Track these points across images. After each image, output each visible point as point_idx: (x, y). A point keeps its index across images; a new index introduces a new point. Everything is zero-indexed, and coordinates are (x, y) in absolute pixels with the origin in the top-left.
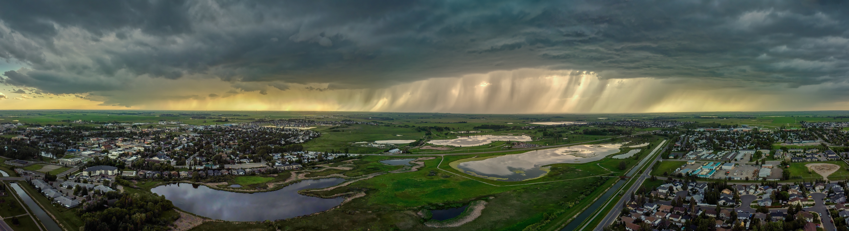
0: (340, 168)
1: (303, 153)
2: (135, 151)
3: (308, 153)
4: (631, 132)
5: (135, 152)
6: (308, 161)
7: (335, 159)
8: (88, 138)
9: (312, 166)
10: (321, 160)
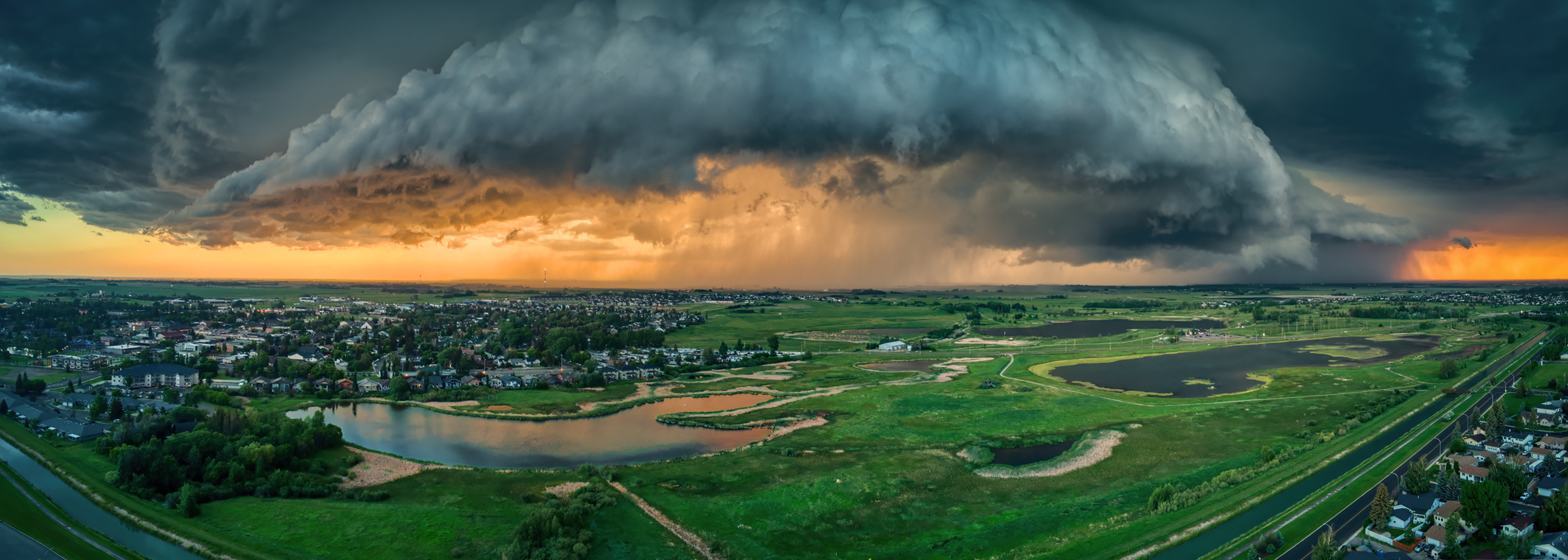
0: (758, 376)
1: (664, 350)
2: (242, 344)
3: (676, 350)
4: (1466, 314)
5: (242, 347)
6: (679, 364)
7: (745, 359)
8: (123, 321)
9: (690, 374)
10: (712, 362)
